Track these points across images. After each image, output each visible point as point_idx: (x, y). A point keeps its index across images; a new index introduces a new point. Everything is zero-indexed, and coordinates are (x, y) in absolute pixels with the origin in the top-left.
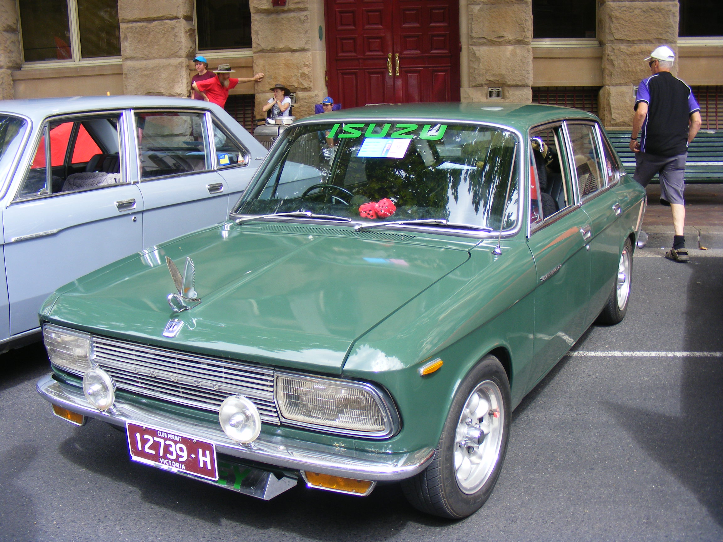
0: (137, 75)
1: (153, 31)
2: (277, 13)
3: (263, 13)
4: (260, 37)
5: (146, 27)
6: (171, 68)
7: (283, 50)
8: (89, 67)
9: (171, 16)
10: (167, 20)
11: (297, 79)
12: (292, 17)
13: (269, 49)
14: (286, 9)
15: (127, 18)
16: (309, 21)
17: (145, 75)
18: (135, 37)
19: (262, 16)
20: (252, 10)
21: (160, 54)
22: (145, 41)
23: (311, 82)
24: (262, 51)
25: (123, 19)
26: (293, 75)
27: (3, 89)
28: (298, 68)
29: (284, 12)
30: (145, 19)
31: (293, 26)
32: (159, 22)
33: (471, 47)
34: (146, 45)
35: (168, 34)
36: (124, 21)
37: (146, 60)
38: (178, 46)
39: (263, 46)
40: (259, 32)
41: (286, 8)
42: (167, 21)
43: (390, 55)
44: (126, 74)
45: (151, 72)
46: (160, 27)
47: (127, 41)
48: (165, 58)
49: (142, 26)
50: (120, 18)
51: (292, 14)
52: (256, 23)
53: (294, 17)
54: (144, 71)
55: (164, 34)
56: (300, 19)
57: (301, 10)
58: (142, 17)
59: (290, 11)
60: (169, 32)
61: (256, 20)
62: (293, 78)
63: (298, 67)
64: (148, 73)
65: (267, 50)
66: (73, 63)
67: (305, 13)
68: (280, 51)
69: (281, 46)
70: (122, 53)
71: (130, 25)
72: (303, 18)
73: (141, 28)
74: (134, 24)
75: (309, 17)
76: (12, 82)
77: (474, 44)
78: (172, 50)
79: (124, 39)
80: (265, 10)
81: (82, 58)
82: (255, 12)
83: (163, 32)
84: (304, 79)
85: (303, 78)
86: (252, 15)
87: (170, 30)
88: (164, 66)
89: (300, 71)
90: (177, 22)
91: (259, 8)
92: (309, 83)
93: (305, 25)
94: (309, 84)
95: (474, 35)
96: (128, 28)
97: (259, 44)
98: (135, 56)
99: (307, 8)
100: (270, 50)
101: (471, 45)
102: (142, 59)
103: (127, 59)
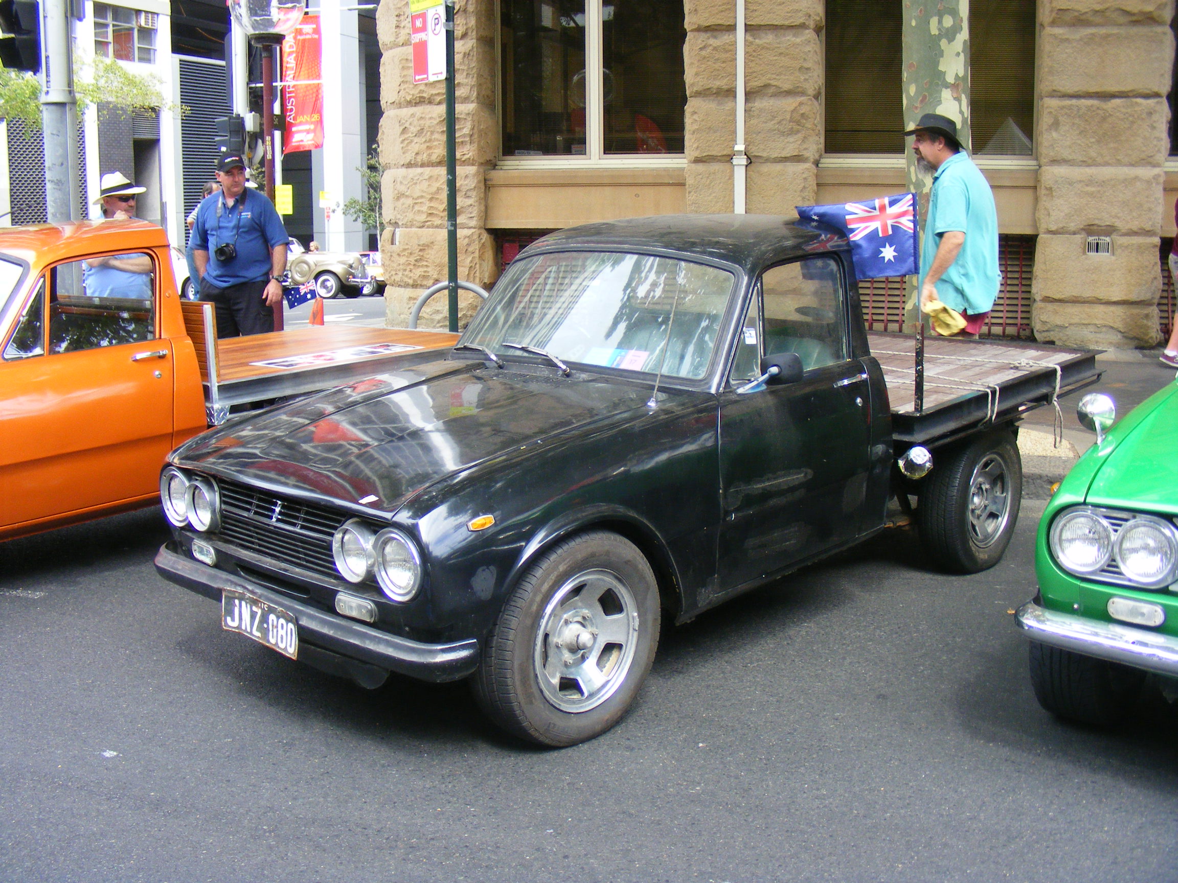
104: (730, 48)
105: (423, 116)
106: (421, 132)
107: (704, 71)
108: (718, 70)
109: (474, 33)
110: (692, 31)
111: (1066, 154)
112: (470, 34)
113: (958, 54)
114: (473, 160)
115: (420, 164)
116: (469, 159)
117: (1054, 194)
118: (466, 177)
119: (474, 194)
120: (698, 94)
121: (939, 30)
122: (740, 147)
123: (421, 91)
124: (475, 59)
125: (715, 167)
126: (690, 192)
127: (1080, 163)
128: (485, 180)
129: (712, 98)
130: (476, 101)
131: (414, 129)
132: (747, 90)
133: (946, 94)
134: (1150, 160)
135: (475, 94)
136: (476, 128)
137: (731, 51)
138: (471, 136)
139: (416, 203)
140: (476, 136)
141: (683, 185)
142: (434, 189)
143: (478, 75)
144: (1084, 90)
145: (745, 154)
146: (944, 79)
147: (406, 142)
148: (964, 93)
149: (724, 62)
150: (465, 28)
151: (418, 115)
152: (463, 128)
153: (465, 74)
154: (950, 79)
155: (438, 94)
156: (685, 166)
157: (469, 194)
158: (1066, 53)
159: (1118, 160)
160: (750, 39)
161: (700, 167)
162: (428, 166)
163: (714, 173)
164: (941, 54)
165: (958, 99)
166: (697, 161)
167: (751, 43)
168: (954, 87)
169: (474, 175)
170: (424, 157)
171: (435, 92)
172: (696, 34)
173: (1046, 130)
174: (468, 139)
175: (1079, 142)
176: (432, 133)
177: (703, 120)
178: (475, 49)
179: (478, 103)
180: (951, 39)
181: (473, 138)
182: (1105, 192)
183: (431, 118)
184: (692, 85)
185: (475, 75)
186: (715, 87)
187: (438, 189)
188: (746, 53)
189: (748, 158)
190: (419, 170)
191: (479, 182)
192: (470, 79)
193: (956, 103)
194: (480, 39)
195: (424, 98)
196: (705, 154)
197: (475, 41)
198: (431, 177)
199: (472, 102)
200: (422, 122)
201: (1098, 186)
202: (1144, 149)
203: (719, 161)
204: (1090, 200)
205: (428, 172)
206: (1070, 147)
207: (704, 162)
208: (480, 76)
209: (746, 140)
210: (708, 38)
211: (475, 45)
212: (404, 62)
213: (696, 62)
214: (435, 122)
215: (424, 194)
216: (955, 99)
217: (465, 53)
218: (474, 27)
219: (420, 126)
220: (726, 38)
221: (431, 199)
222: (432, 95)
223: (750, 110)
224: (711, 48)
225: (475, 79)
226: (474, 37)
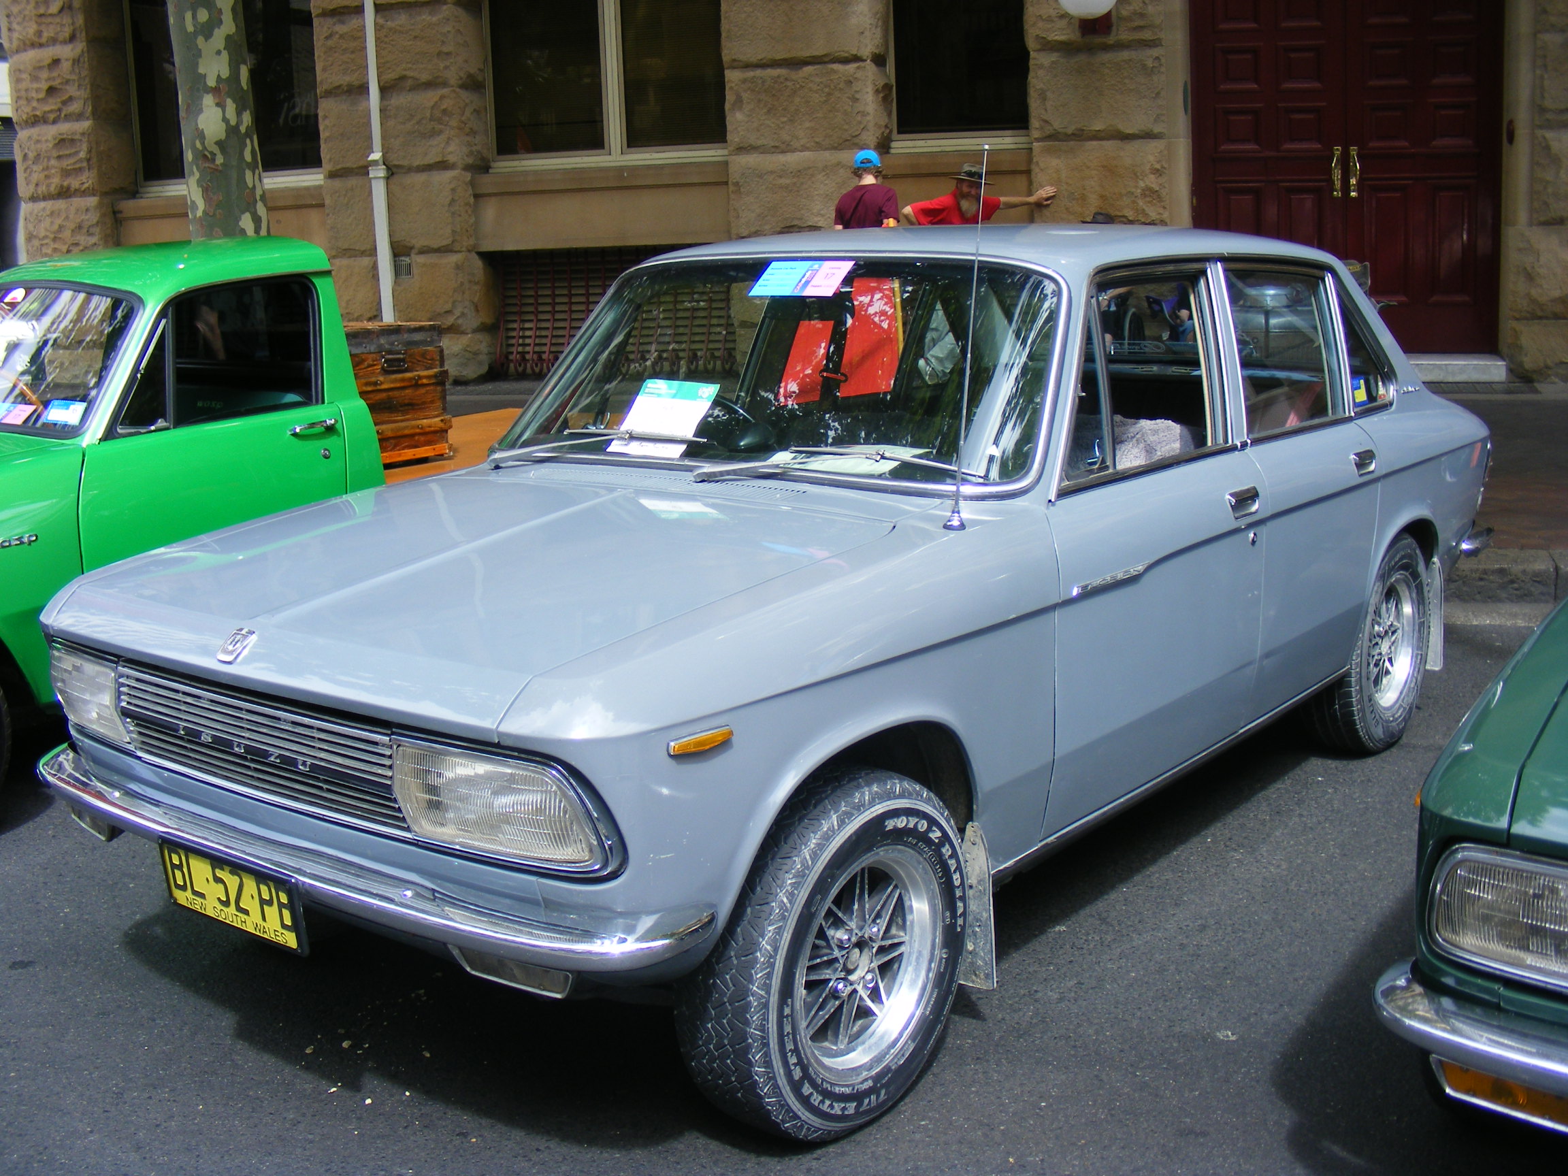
0: (764, 187)
1: (802, 87)
2: (1090, 50)
3: (1058, 51)
4: (1049, 104)
5: (786, 79)
6: (842, 171)
7: (1103, 134)
8: (649, 167)
9: (846, 55)
10: (834, 63)
11: (1134, 202)
12: (1124, 61)
13: (1070, 131)
14: (1111, 42)
15: (742, 57)
16: (1163, 69)
17: (781, 187)
18: (759, 101)
19: (1054, 57)
20: (1031, 44)
21: (817, 140)
22: (785, 109)
23: (1164, 208)
24: (1053, 137)
25: (734, 60)
26: (1124, 192)
27: (453, 213)
28: (1137, 177)
29: (1106, 48)
30: (785, 60)
31: (1127, 81)
32: (816, 67)
33: (1539, 133)
34: (785, 119)
35: (837, 94)
36: (735, 64)
37: (783, 152)
38: (860, 123)
39: (1057, 124)
40: (1049, 94)
41: (1111, 40)
42: (836, 66)
43: (1338, 150)
44: (737, 184)
45: (795, 180)
46: (818, 80)
47: (740, 109)
48: (826, 149)
49: (779, 77)
50: (726, 56)
51: (1125, 55)
52: (1041, 73)
53: (1130, 60)
54: (781, 177)
55: (829, 94)
56: (1144, 66)
57: (1145, 46)
58: (778, 57)
59: (1120, 46)
60: (841, 89)
61: (1041, 67)
62: (1125, 199)
63: (1135, 174)
64: (788, 181)
65: (1066, 134)
66: (607, 158)
67: (1155, 52)
68: (1097, 136)
69: (1098, 126)
70: (729, 137)
71: (750, 74)
72: (1150, 63)
73: (776, 82)
74: (759, 72)
75: (1163, 61)
76: (472, 200)
77: (1549, 125)
78: (846, 130)
79: (734, 105)
80: (1061, 43)
81: (629, 146)
82: (1039, 47)
83: (827, 90)
84: (1149, 202)
85: (1148, 199)
86: (1032, 54)
87: (842, 85)
88: (826, 167)
89: (1142, 184)
90: (858, 68)
91: (1049, 39)
92: (1161, 211)
93: (1155, 78)
94: (1160, 214)
95: (1548, 103)
96: (744, 81)
97: (1046, 122)
98: (760, 143)
99: (1159, 39)
100: (1073, 134)
101: (1541, 127)
102: (776, 150)
103: (741, 149)
104: (360, 34)
105: (40, 138)
106: (38, 157)
107: (332, 65)
108: (347, 63)
109: (84, 34)
110: (318, 16)
111: (752, 139)
112: (78, 35)
113: (219, 53)
114: (93, 189)
115: (41, 197)
116: (88, 188)
117: (742, 190)
118: (87, 210)
119: (97, 230)
120: (329, 93)
121: (194, 26)
122: (376, 156)
123: (34, 109)
124: (86, 65)
125: (353, 181)
126: (328, 215)
127: (773, 150)
128: (114, 213)
129: (344, 97)
130: (91, 117)
131: (31, 155)
132: (381, 84)
133: (208, 100)
134: (856, 140)
135: (90, 108)
136: (94, 151)
137: (359, 38)
138: (88, 160)
139: (42, 245)
140: (94, 160)
141: (322, 205)
142: (56, 227)
143: (92, 85)
144: (770, 57)
145: (384, 164)
146: (205, 83)
147: (28, 171)
148: (229, 96)
149: (353, 52)
150: (72, 28)
151: (35, 137)
152: (80, 151)
153: (76, 85)
154: (211, 83)
155: (51, 111)
156: (322, 183)
157: (92, 230)
158: (745, 12)
159: (817, 143)
160: (381, 21)
161: (337, 183)
162: (50, 199)
163: (352, 189)
164: (199, 54)
165: (221, 105)
166: (332, 175)
167: (382, 26)
168: (215, 91)
169: (96, 208)
170: (42, 189)
171: (47, 108)
172: (322, 19)
173: (729, 109)
174: (85, 164)
175: (767, 122)
176: (49, 159)
177: (334, 125)
178: (86, 55)
179: (94, 119)
180: (208, 36)
181: (91, 163)
182: (802, 184)
183: (47, 141)
184: (321, 82)
185: (89, 86)
186: (346, 84)
187: (60, 227)
188: (377, 39)
189: (388, 168)
190: (42, 204)
191: (103, 215)
192: (83, 92)
193: (219, 110)
194: (92, 41)
195: (37, 116)
196: (339, 167)
197: (84, 44)
198: (52, 214)
199: (88, 119)
200: (39, 146)
201: (794, 177)
202: (846, 127)
203: (357, 174)
204: (785, 194)
205: (49, 207)
206: (758, 130)
207: (341, 176)
208: (94, 86)
209: (383, 145)
210: (334, 24)
211: (85, 49)
212: (17, 73)
213: (322, 54)
214: (51, 145)
215: (48, 234)
216: (218, 105)
217: (74, 60)
218: (83, 26)
219: (37, 151)
220: (354, 22)
221: (55, 239)
222: (45, 112)
223: (386, 110)
224: (337, 36)
225: (88, 91)
226: (84, 39)
